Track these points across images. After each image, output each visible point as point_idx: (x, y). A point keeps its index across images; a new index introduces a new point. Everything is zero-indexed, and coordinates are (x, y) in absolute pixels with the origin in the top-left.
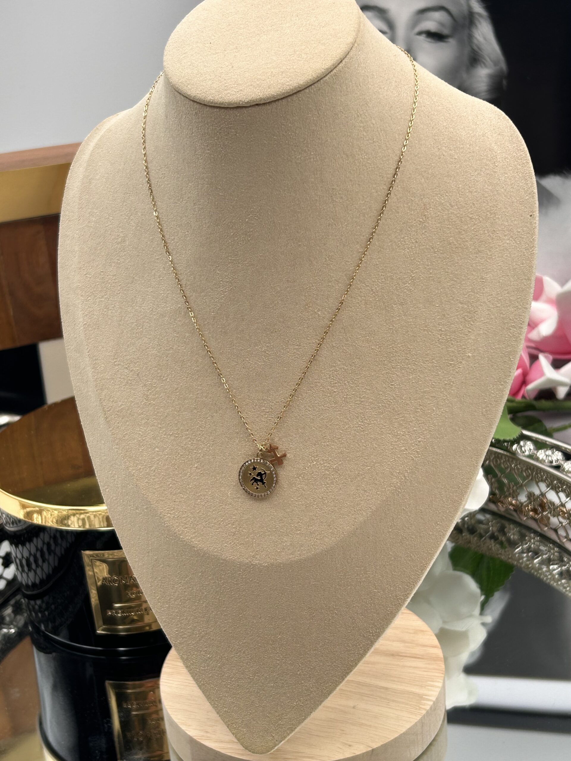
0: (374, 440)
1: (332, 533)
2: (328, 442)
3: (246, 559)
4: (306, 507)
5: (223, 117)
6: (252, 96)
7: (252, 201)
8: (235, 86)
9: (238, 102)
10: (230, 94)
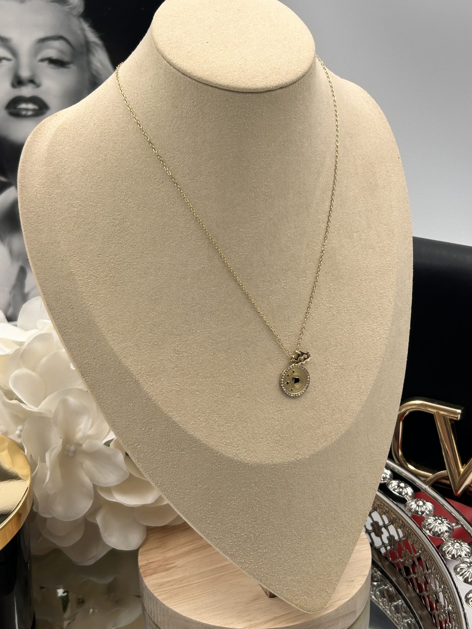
0: (360, 337)
1: (349, 415)
2: (334, 347)
3: (292, 457)
4: (328, 401)
5: (254, 100)
6: (278, 81)
7: (270, 167)
8: (259, 74)
9: (269, 86)
10: (259, 81)
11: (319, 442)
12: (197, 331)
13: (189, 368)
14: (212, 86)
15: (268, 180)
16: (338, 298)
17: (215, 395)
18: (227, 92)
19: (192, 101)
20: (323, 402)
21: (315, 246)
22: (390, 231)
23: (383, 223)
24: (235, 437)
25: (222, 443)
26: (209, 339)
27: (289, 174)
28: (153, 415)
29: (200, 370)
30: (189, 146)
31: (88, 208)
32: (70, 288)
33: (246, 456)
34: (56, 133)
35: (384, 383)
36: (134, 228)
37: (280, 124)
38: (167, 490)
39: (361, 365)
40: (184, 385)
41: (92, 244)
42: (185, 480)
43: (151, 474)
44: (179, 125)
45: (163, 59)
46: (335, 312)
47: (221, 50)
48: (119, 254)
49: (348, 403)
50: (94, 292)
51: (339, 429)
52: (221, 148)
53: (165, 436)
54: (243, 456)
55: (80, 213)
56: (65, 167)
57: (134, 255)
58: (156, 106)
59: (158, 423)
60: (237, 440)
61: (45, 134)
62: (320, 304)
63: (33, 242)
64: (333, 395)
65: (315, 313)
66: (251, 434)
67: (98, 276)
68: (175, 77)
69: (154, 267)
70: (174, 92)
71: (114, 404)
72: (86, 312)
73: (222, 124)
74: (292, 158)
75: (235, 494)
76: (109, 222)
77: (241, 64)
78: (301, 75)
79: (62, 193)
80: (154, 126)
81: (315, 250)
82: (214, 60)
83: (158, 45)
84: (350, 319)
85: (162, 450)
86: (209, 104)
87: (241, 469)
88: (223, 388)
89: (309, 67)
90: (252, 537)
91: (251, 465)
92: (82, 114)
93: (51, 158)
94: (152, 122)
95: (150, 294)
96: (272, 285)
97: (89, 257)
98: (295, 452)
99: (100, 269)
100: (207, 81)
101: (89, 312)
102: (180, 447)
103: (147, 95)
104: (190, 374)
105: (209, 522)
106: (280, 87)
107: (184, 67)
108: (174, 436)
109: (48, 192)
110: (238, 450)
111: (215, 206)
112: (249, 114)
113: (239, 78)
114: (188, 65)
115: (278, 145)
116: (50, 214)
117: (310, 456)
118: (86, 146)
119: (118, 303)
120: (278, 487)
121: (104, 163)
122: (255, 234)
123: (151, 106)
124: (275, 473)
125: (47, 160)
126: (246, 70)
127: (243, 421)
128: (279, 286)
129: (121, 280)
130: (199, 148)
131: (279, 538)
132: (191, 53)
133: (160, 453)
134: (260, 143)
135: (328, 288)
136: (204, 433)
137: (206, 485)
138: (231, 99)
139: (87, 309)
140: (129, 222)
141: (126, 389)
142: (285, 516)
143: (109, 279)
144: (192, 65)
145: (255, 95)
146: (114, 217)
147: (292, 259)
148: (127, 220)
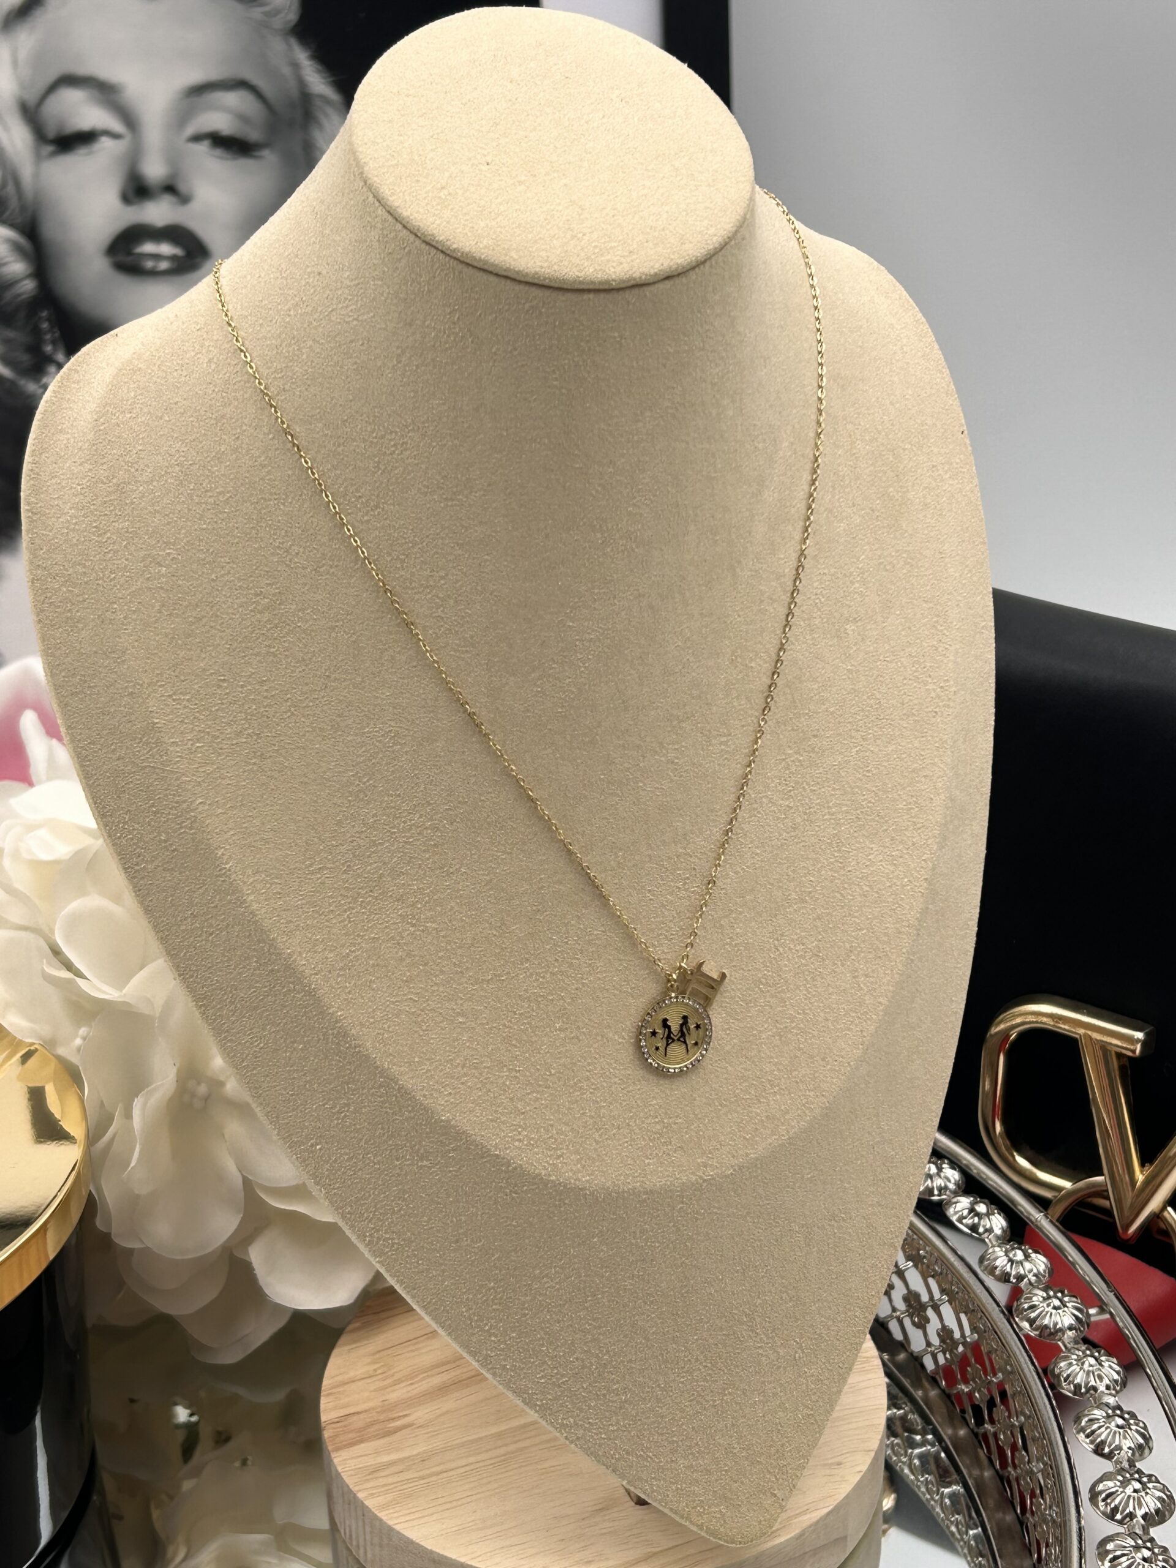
3: (691, 1174)
5: (600, 309)
6: (661, 262)
7: (639, 470)
8: (613, 244)
9: (636, 275)
10: (613, 262)
11: (757, 1136)
12: (460, 868)
13: (440, 958)
14: (497, 275)
15: (635, 501)
16: (808, 784)
17: (504, 1025)
18: (533, 289)
19: (448, 310)
20: (768, 1038)
21: (751, 660)
22: (938, 616)
23: (920, 597)
24: (552, 1126)
25: (520, 1140)
26: (491, 889)
27: (686, 487)
28: (351, 1073)
29: (467, 962)
30: (440, 419)
31: (194, 566)
32: (150, 762)
33: (579, 1171)
34: (115, 382)
35: (920, 989)
36: (308, 617)
37: (664, 366)
38: (388, 1252)
39: (862, 946)
40: (428, 1000)
41: (204, 656)
42: (430, 1229)
43: (349, 1213)
44: (417, 366)
45: (377, 204)
46: (799, 820)
47: (521, 183)
48: (268, 680)
49: (830, 1041)
50: (209, 774)
51: (807, 1103)
52: (519, 425)
53: (382, 1123)
54: (572, 1170)
55: (174, 578)
56: (137, 467)
57: (307, 684)
58: (360, 318)
59: (365, 1091)
60: (557, 1133)
61: (89, 384)
62: (764, 800)
63: (59, 648)
64: (792, 1022)
65: (749, 822)
66: (591, 1117)
67: (217, 733)
68: (406, 251)
69: (354, 712)
70: (404, 288)
71: (258, 1045)
72: (189, 822)
73: (523, 366)
74: (695, 446)
75: (551, 1263)
76: (246, 603)
77: (569, 218)
78: (717, 245)
79: (130, 530)
80: (355, 367)
81: (752, 667)
82: (502, 208)
83: (366, 169)
84: (836, 834)
85: (375, 1155)
86: (490, 318)
87: (567, 1201)
88: (522, 1007)
89: (738, 224)
90: (592, 1364)
91: (592, 1194)
92: (179, 333)
93: (104, 443)
94: (351, 357)
95: (345, 779)
96: (644, 757)
97: (196, 687)
98: (699, 1160)
99: (224, 717)
100: (486, 262)
101: (195, 821)
102: (419, 1150)
103: (339, 292)
104: (442, 972)
105: (490, 1329)
106: (667, 275)
107: (429, 227)
108: (404, 1124)
109: (95, 527)
110: (559, 1157)
111: (505, 566)
112: (588, 341)
113: (563, 255)
114: (438, 222)
115: (662, 417)
116: (100, 582)
117: (735, 1170)
118: (189, 414)
119: (267, 799)
120: (657, 1245)
121: (234, 456)
122: (603, 633)
123: (347, 319)
124: (649, 1213)
125: (94, 448)
126: (580, 235)
127: (572, 1087)
128: (663, 759)
129: (275, 745)
130: (466, 425)
131: (660, 1366)
132: (445, 192)
133: (368, 1164)
134: (616, 412)
135: (784, 760)
136: (478, 1117)
137: (480, 1241)
138: (543, 307)
139: (192, 814)
140: (294, 603)
141: (288, 1008)
142: (673, 1315)
143: (244, 740)
144: (448, 222)
145: (602, 295)
146: (258, 590)
147: (694, 692)
148: (291, 596)
